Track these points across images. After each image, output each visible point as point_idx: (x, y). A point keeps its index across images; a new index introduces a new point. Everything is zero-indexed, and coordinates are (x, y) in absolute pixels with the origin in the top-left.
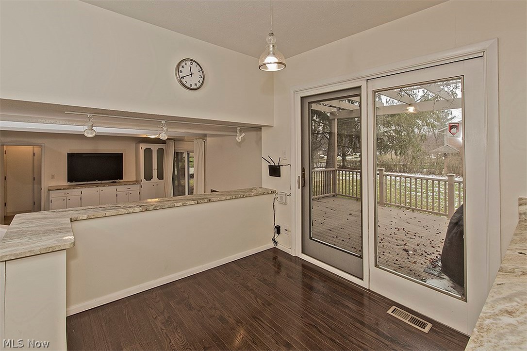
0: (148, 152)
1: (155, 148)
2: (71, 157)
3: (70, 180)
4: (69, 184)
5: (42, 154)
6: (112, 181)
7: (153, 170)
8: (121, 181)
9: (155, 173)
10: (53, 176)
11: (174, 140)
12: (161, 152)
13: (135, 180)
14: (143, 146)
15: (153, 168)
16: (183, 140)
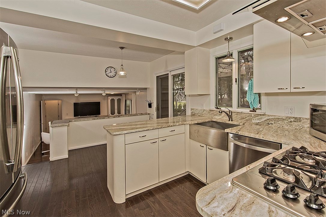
0: (113, 101)
1: (116, 98)
2: (75, 104)
3: (75, 116)
4: (74, 117)
5: (62, 105)
6: (95, 116)
7: (115, 110)
8: (100, 115)
9: (116, 111)
10: (67, 114)
11: (125, 94)
12: (119, 101)
13: (107, 115)
14: (110, 98)
15: (115, 108)
16: (128, 94)
